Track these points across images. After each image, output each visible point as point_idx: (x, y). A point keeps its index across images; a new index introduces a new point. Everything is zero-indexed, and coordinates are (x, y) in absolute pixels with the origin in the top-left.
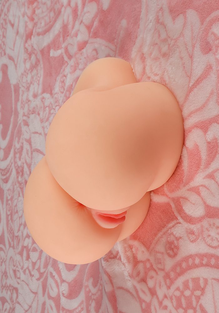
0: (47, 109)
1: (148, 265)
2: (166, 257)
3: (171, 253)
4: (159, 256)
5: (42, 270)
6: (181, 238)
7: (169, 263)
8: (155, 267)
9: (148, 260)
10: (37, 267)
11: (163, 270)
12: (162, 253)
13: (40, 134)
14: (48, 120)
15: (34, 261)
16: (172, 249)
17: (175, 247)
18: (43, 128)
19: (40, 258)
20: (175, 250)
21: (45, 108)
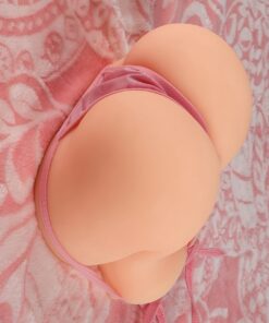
0: (231, 236)
1: (88, 23)
2: (62, 34)
3: (55, 39)
4: (72, 35)
5: (234, 16)
6: (43, 58)
7: (59, 25)
8: (79, 22)
9: (87, 30)
10: (242, 21)
11: (67, 17)
12: (67, 38)
13: (240, 201)
14: (229, 221)
15: (246, 29)
16: (54, 43)
17: (50, 47)
18: (236, 209)
19: (238, 33)
20: (50, 42)
21: (234, 237)
